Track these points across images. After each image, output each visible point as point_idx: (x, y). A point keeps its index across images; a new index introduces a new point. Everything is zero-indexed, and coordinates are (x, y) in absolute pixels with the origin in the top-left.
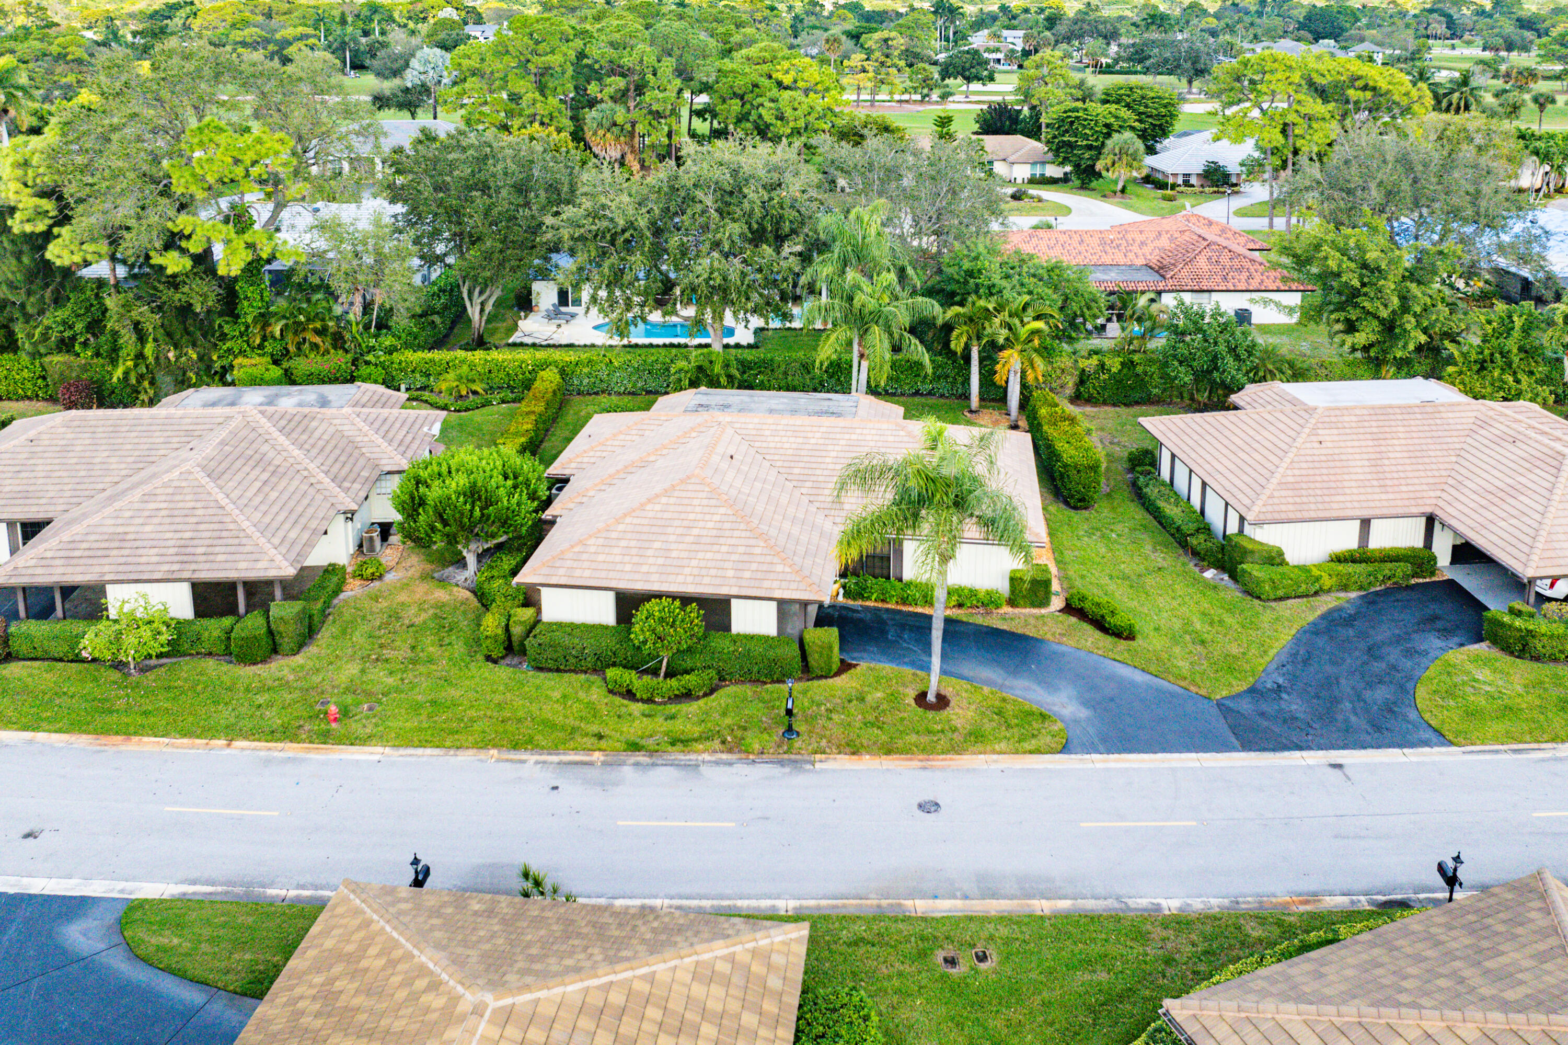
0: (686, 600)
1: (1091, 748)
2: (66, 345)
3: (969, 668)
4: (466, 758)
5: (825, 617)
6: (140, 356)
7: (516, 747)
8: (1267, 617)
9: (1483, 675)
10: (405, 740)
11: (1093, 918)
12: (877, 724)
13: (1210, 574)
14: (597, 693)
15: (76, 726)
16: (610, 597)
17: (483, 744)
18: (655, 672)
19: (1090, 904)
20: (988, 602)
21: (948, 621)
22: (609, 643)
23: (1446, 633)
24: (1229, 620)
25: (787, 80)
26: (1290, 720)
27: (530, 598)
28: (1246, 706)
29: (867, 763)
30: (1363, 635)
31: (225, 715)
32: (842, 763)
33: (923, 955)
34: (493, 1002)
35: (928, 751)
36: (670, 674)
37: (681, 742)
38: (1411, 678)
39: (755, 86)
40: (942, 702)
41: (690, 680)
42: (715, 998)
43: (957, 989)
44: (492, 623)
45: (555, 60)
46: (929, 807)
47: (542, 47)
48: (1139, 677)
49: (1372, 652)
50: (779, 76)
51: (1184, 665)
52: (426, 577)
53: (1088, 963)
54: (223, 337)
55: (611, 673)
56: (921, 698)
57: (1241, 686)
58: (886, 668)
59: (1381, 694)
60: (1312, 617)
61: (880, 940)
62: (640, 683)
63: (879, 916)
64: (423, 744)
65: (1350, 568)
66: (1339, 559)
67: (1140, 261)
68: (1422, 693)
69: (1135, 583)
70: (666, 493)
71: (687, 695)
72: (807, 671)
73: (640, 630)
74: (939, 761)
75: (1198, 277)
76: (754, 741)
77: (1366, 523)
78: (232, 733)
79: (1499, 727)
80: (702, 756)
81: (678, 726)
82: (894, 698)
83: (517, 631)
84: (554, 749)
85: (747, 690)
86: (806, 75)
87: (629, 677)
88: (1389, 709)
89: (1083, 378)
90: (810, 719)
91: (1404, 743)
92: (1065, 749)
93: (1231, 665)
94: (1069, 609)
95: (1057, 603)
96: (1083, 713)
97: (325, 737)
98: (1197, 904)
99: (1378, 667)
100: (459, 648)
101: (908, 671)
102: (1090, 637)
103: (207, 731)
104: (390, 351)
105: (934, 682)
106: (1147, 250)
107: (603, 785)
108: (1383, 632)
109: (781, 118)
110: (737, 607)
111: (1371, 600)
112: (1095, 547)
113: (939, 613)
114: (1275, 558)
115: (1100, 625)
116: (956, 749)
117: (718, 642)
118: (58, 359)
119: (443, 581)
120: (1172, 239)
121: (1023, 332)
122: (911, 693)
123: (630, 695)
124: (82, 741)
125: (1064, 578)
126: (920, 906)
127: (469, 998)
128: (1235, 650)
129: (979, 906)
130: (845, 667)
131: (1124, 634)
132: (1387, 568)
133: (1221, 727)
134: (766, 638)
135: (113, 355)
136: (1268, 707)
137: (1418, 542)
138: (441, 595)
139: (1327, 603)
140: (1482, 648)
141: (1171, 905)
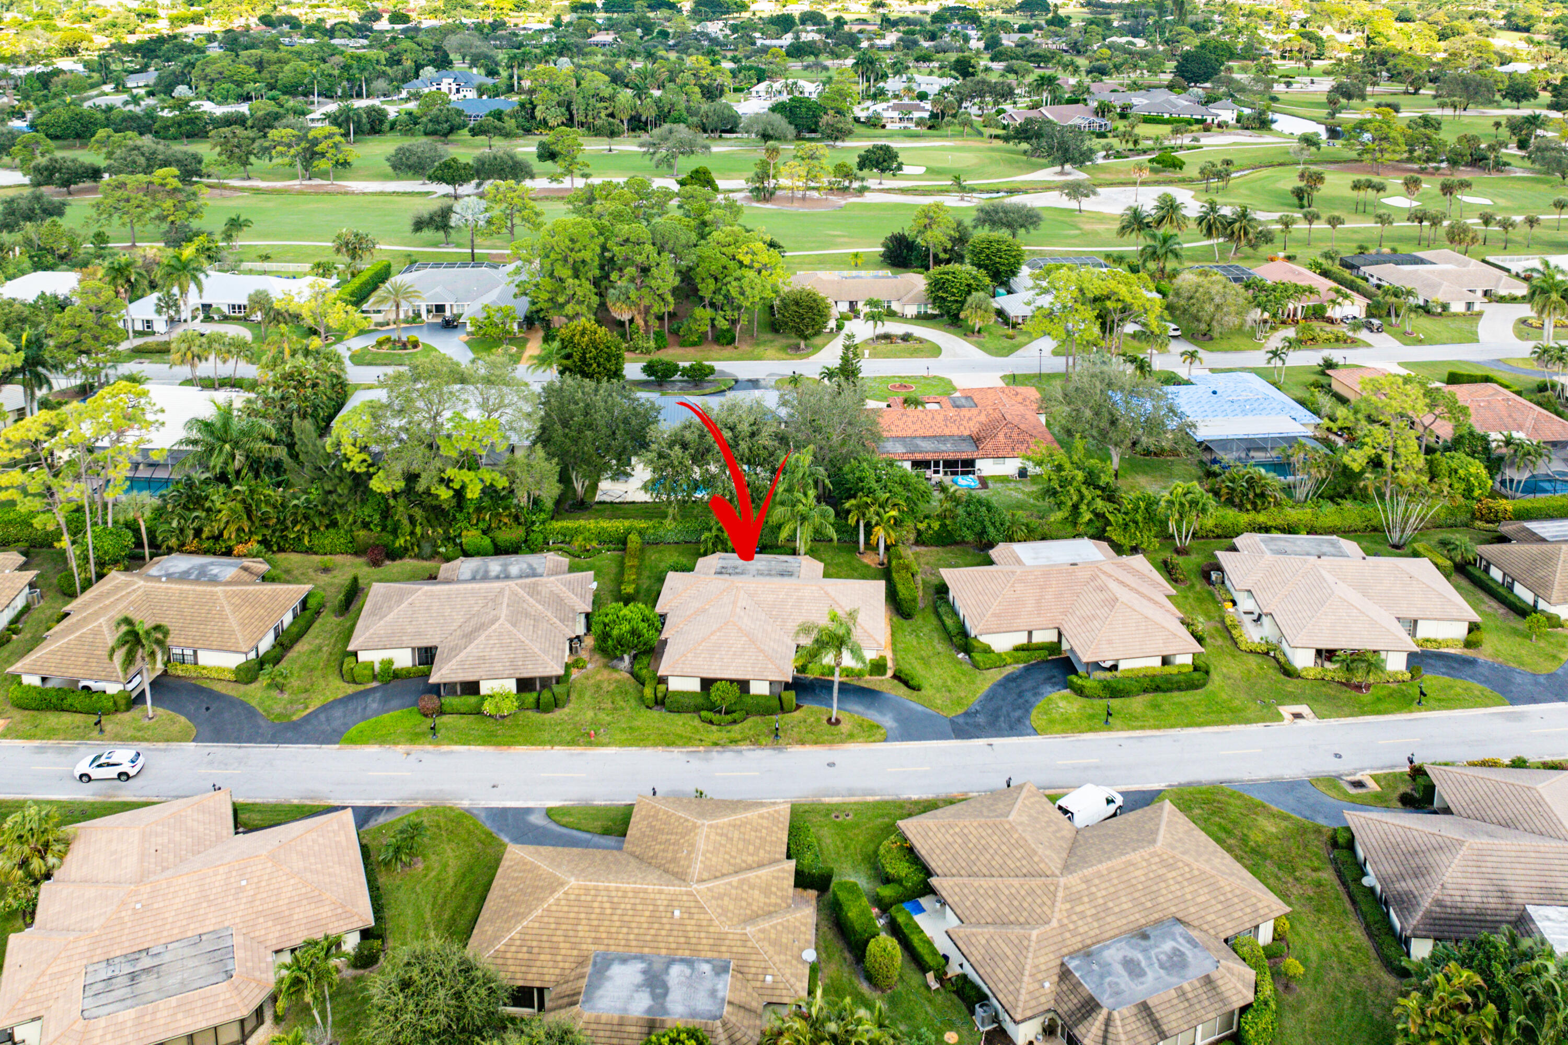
0: (732, 681)
1: (896, 739)
2: (366, 525)
3: (849, 706)
4: (649, 751)
5: (787, 686)
6: (412, 533)
7: (668, 745)
8: (980, 677)
9: (1062, 704)
10: (623, 744)
11: (887, 802)
12: (812, 732)
13: (961, 655)
14: (697, 722)
15: (485, 743)
16: (698, 681)
17: (655, 745)
18: (720, 712)
19: (886, 798)
20: (859, 675)
21: (841, 683)
22: (700, 701)
23: (1054, 685)
24: (964, 680)
25: (747, 261)
26: (977, 726)
27: (663, 680)
28: (961, 721)
29: (808, 748)
30: (1018, 686)
31: (546, 736)
32: (798, 749)
33: (827, 815)
34: (707, 823)
35: (832, 742)
36: (727, 713)
37: (734, 741)
38: (1032, 706)
39: (725, 267)
40: (838, 721)
41: (735, 715)
42: (765, 823)
43: (839, 825)
44: (648, 692)
45: (587, 255)
46: (831, 765)
47: (578, 246)
48: (920, 708)
49: (1020, 695)
50: (740, 257)
51: (939, 702)
52: (606, 666)
53: (883, 816)
54: (458, 521)
55: (703, 713)
56: (829, 720)
57: (960, 711)
58: (815, 707)
59: (1018, 713)
60: (1000, 677)
61: (813, 811)
62: (715, 717)
63: (813, 804)
64: (631, 745)
65: (1020, 654)
66: (1017, 649)
67: (966, 433)
68: (1034, 712)
69: (925, 661)
70: (720, 629)
71: (735, 722)
72: (782, 709)
73: (715, 695)
74: (836, 747)
75: (997, 448)
76: (763, 740)
77: (1030, 633)
78: (552, 743)
79: (1059, 727)
80: (743, 747)
81: (732, 735)
82: (818, 720)
83: (659, 695)
84: (684, 746)
85: (758, 719)
86: (759, 258)
87: (710, 715)
88: (1019, 720)
89: (919, 533)
90: (784, 731)
91: (1020, 734)
92: (885, 740)
93: (959, 701)
94: (895, 677)
95: (890, 673)
96: (895, 725)
97: (591, 744)
98: (924, 797)
99: (1021, 701)
100: (633, 703)
101: (824, 708)
102: (902, 690)
103: (542, 743)
104: (543, 523)
105: (835, 713)
106: (971, 424)
107: (707, 760)
108: (1029, 684)
109: (742, 293)
110: (752, 683)
111: (1028, 669)
112: (912, 640)
113: (837, 679)
114: (987, 650)
115: (906, 683)
116: (842, 742)
117: (746, 699)
118: (362, 533)
119: (614, 668)
120: (988, 415)
121: (886, 516)
122: (825, 718)
123: (711, 722)
124: (490, 749)
125: (895, 660)
126: (827, 800)
127: (699, 822)
128: (963, 694)
129: (847, 799)
130: (798, 707)
131: (916, 688)
132: (1037, 653)
133: (948, 729)
134: (765, 696)
135: (395, 532)
136: (969, 720)
137: (1055, 639)
138: (616, 676)
139: (1008, 670)
140: (1066, 692)
141: (915, 797)
